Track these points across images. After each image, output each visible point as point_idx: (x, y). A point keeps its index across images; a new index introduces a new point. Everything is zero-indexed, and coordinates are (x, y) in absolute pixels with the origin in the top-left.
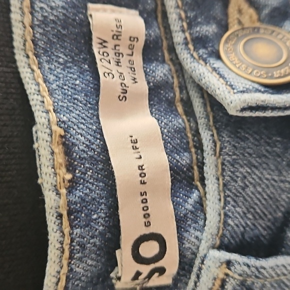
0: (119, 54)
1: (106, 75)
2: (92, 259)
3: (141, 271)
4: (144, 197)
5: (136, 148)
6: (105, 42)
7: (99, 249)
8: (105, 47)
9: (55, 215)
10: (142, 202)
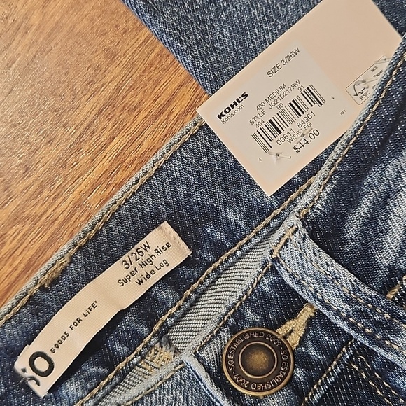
0: (151, 261)
1: (124, 263)
2: (18, 334)
3: (27, 370)
4: (66, 336)
5: (91, 310)
6: (149, 247)
7: (26, 332)
8: (146, 250)
9: (25, 291)
10: (62, 337)
